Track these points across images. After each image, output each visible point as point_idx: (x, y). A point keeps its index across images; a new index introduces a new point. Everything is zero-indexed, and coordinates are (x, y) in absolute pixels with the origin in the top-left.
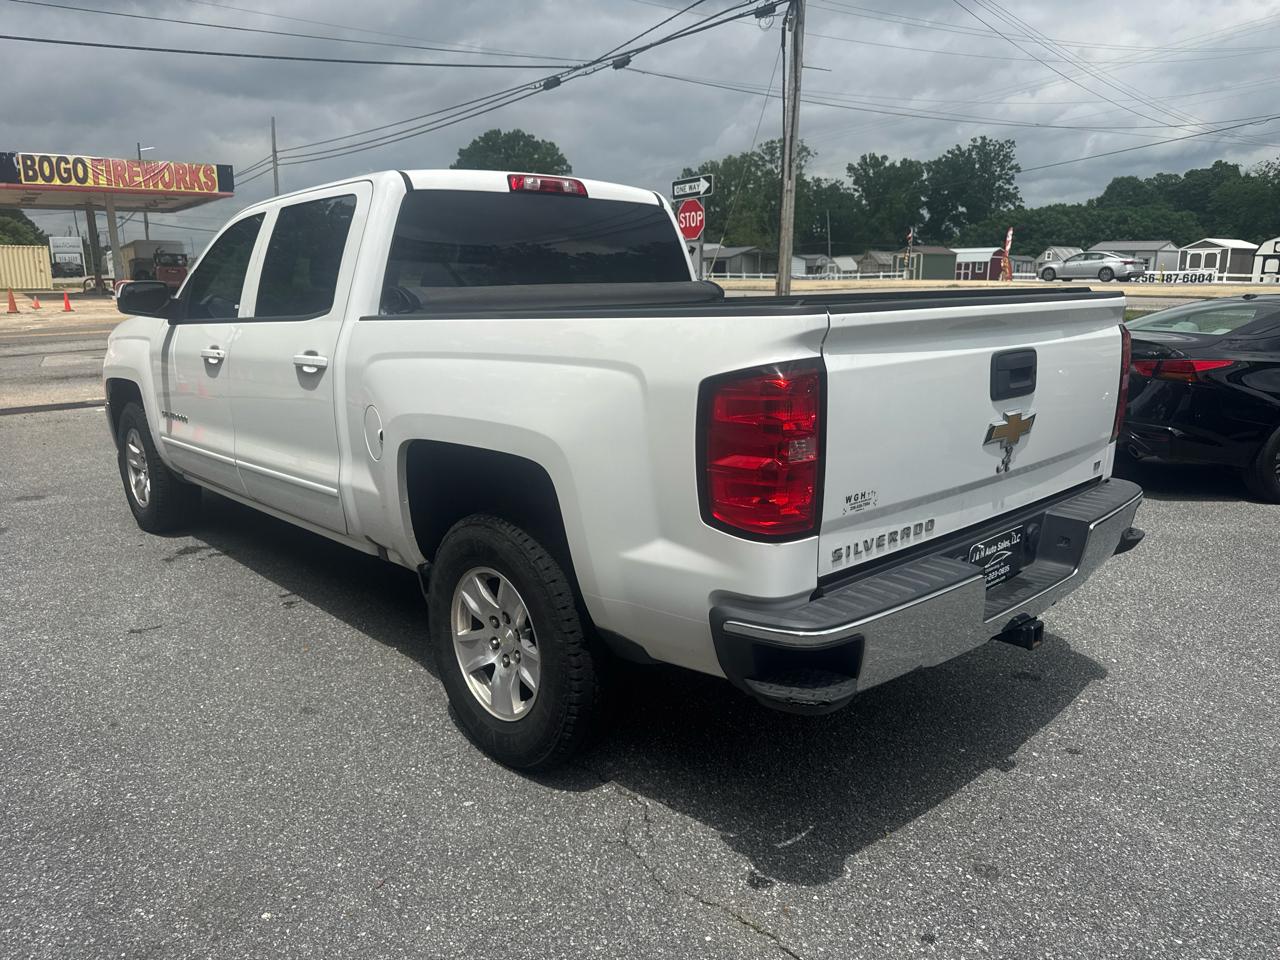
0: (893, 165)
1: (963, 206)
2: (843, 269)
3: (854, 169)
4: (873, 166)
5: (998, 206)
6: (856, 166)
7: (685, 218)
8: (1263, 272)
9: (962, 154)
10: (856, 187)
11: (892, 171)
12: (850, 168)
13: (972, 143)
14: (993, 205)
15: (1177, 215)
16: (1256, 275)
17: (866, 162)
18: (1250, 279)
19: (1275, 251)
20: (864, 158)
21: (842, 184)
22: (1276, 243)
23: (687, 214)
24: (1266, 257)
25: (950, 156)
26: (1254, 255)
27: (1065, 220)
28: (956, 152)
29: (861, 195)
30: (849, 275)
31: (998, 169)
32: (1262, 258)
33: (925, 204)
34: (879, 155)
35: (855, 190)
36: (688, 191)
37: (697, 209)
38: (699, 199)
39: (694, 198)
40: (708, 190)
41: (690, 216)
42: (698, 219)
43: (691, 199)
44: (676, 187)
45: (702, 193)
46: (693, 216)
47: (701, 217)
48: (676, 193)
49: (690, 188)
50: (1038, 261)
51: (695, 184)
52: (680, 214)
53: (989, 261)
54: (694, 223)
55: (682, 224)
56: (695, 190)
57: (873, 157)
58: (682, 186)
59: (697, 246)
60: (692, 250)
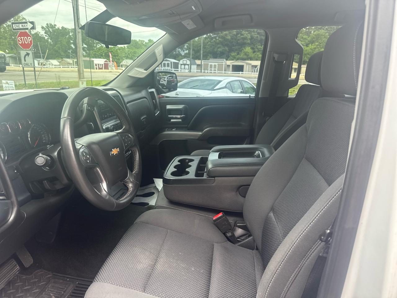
0: (58, 28)
1: (85, 44)
2: (54, 64)
3: (44, 28)
4: (52, 28)
5: (96, 45)
6: (45, 27)
7: (21, 39)
8: (181, 69)
10: (46, 35)
11: (59, 30)
14: (95, 45)
16: (179, 69)
17: (48, 26)
18: (178, 71)
19: (183, 63)
20: (47, 24)
22: (183, 61)
23: (22, 38)
24: (181, 65)
26: (178, 64)
29: (48, 38)
30: (56, 66)
32: (180, 65)
33: (72, 43)
34: (53, 24)
35: (46, 36)
36: (21, 27)
37: (27, 36)
38: (28, 31)
39: (26, 31)
41: (24, 39)
42: (29, 40)
43: (23, 31)
44: (14, 25)
45: (29, 29)
46: (26, 38)
47: (30, 40)
48: (14, 28)
49: (22, 26)
50: (121, 64)
51: (25, 24)
52: (18, 37)
53: (103, 64)
54: (26, 42)
55: (20, 42)
56: (25, 27)
57: (51, 25)
58: (17, 25)
59: (30, 52)
60: (28, 54)
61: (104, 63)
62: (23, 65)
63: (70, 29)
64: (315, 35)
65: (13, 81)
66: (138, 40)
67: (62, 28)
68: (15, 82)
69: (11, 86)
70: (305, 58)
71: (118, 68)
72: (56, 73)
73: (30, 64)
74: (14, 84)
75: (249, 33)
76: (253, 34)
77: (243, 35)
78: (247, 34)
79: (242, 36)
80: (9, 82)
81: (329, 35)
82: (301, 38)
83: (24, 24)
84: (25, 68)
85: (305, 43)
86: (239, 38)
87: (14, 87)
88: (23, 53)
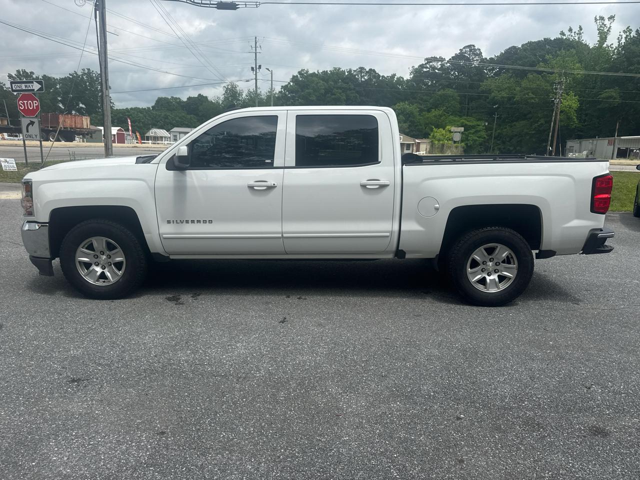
1: (83, 104)
4: (26, 77)
6: (14, 75)
7: (24, 104)
9: (78, 76)
12: (10, 76)
13: (82, 71)
15: (189, 116)
17: (20, 74)
20: (18, 71)
21: (4, 85)
23: (25, 102)
25: (71, 77)
27: (141, 115)
28: (75, 75)
31: (99, 87)
33: (60, 101)
34: (28, 71)
36: (24, 88)
37: (33, 99)
38: (34, 94)
39: (30, 93)
40: (40, 89)
41: (27, 103)
42: (35, 105)
43: (27, 93)
44: (13, 85)
45: (35, 90)
46: (30, 103)
47: (37, 105)
48: (14, 89)
49: (26, 86)
50: (147, 135)
51: (30, 84)
52: (19, 101)
53: (115, 133)
54: (31, 107)
55: (22, 107)
56: (29, 88)
57: (24, 72)
58: (18, 85)
59: (36, 120)
60: (32, 123)
61: (117, 133)
62: (24, 137)
63: (57, 79)
64: (441, 96)
65: (13, 159)
66: (169, 98)
67: (42, 77)
68: (15, 161)
69: (12, 165)
70: (427, 129)
71: (143, 141)
72: (69, 149)
73: (34, 136)
74: (14, 162)
75: (343, 92)
76: (348, 92)
77: (335, 95)
78: (340, 94)
79: (333, 96)
80: (8, 159)
81: (459, 96)
82: (419, 100)
83: (28, 84)
84: (26, 142)
85: (426, 107)
86: (328, 99)
87: (15, 166)
88: (25, 122)
